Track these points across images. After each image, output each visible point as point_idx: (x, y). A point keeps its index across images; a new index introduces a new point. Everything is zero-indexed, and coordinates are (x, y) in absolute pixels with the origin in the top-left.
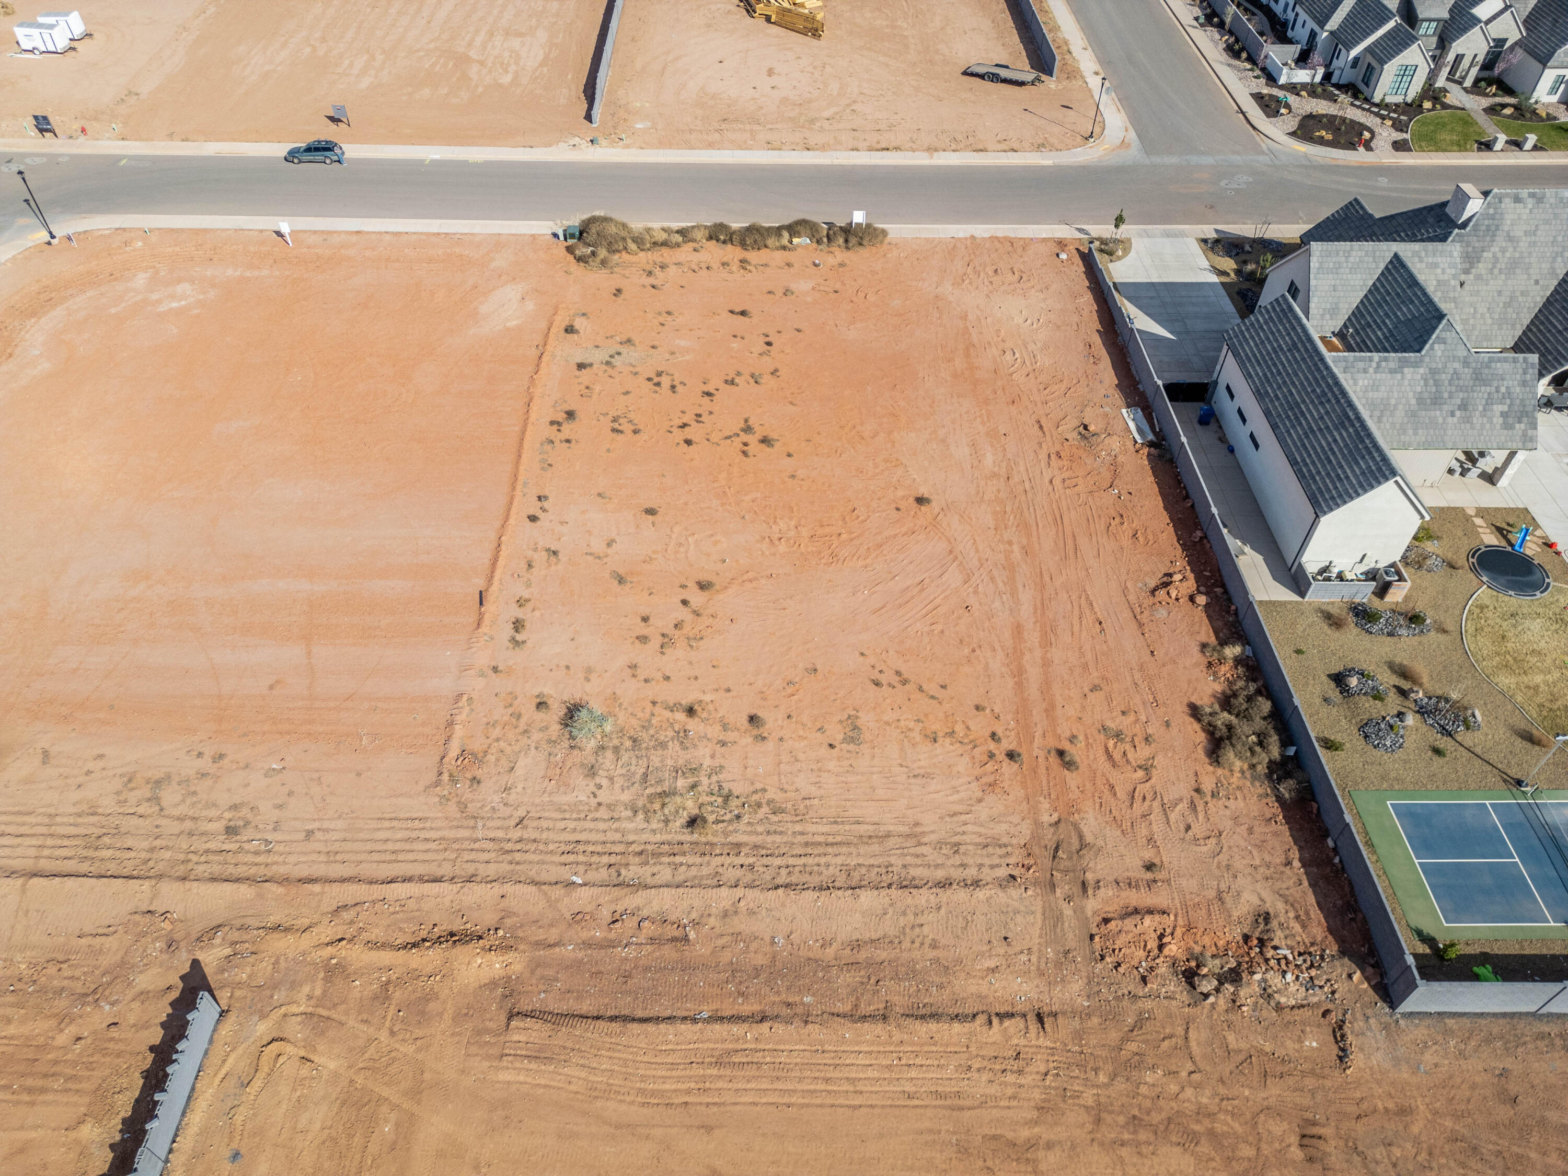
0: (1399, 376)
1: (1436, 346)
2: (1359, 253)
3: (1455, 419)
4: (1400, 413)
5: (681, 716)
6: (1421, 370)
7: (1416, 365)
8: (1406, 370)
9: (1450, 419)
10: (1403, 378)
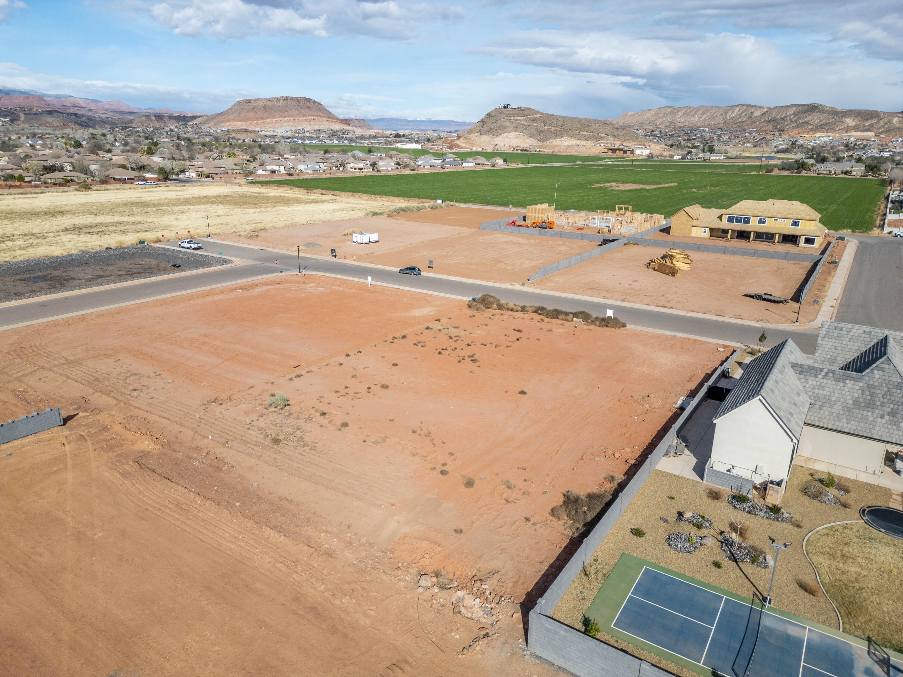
0: (842, 384)
1: (875, 372)
2: (859, 331)
3: (884, 421)
4: (838, 407)
5: (318, 414)
6: (861, 384)
7: (856, 380)
8: (848, 382)
9: (879, 420)
10: (844, 386)
